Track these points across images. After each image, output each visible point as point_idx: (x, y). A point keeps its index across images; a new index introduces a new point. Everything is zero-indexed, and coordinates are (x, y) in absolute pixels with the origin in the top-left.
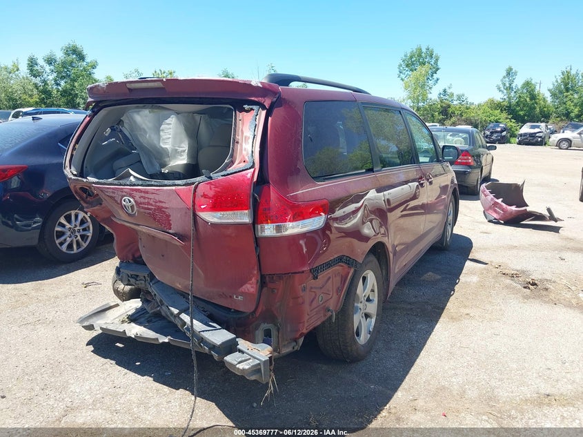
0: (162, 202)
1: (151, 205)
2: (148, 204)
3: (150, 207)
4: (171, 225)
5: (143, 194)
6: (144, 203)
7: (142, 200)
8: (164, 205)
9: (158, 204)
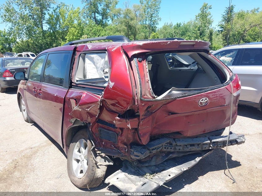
0: (222, 94)
1: (218, 97)
2: (217, 97)
3: (217, 98)
4: (225, 102)
5: (213, 94)
6: (215, 97)
7: (214, 96)
8: (223, 95)
9: (220, 96)
